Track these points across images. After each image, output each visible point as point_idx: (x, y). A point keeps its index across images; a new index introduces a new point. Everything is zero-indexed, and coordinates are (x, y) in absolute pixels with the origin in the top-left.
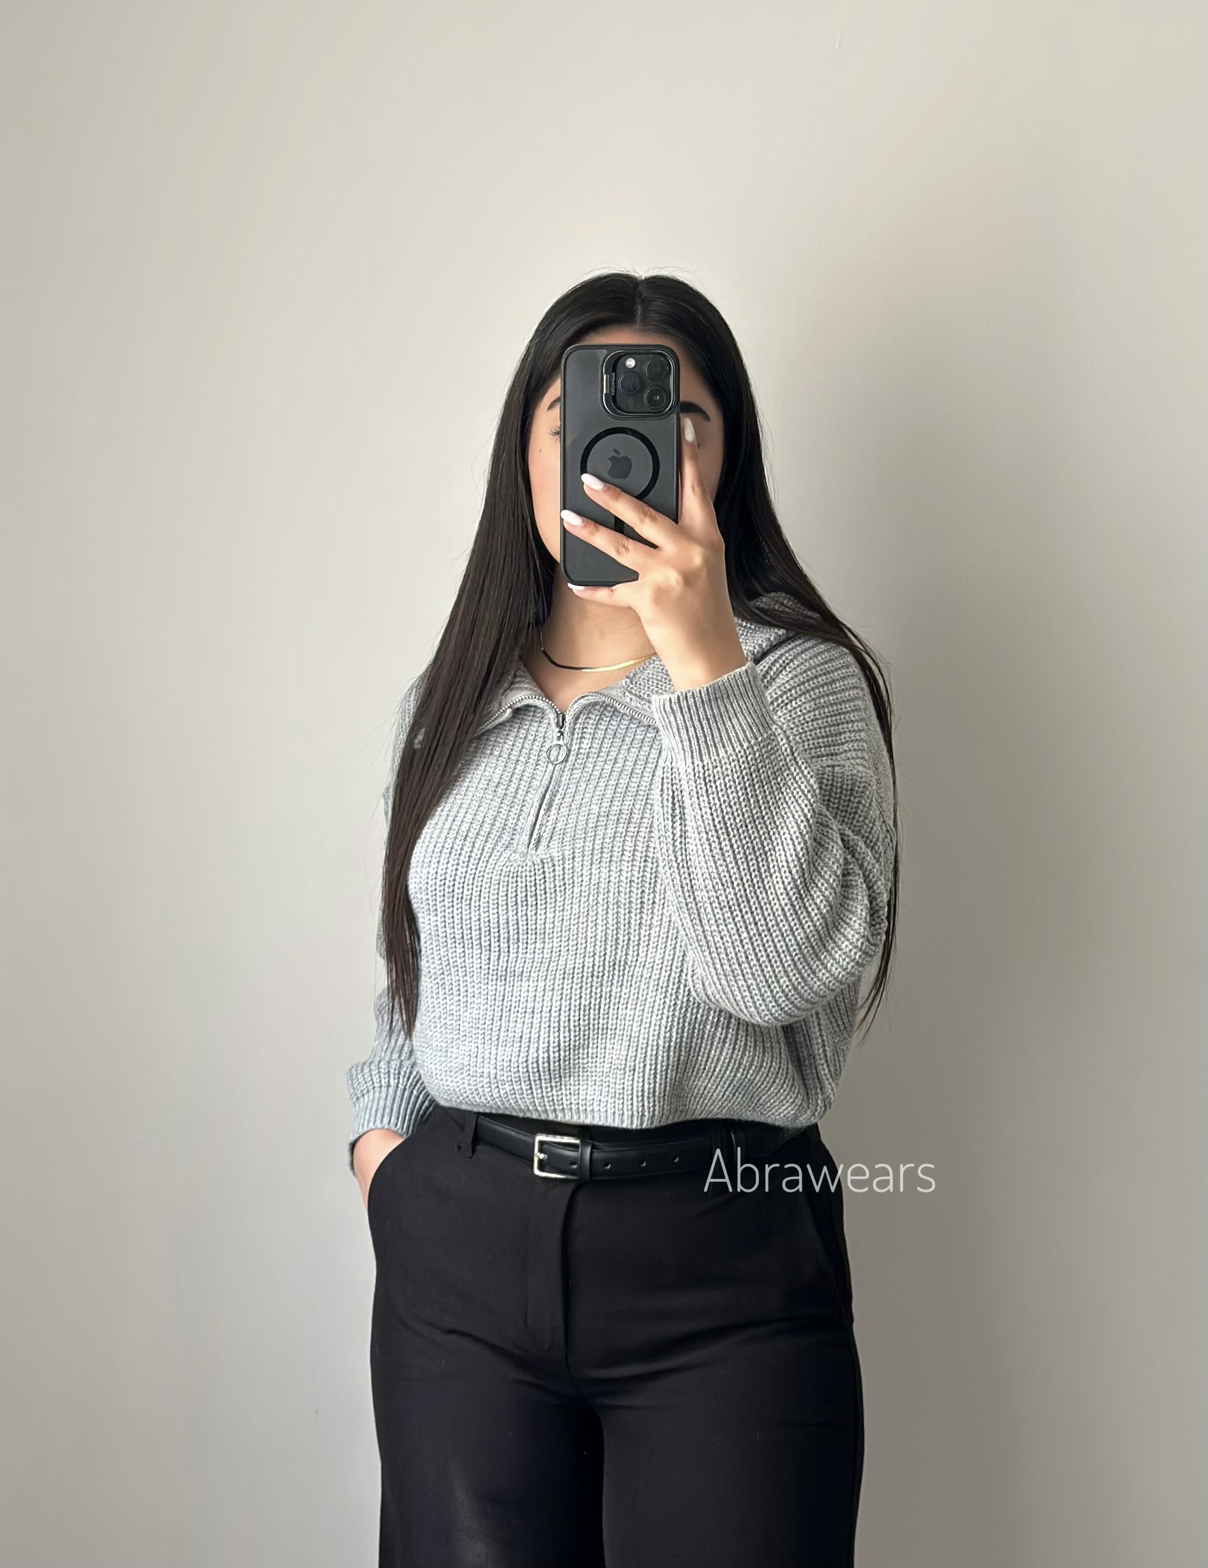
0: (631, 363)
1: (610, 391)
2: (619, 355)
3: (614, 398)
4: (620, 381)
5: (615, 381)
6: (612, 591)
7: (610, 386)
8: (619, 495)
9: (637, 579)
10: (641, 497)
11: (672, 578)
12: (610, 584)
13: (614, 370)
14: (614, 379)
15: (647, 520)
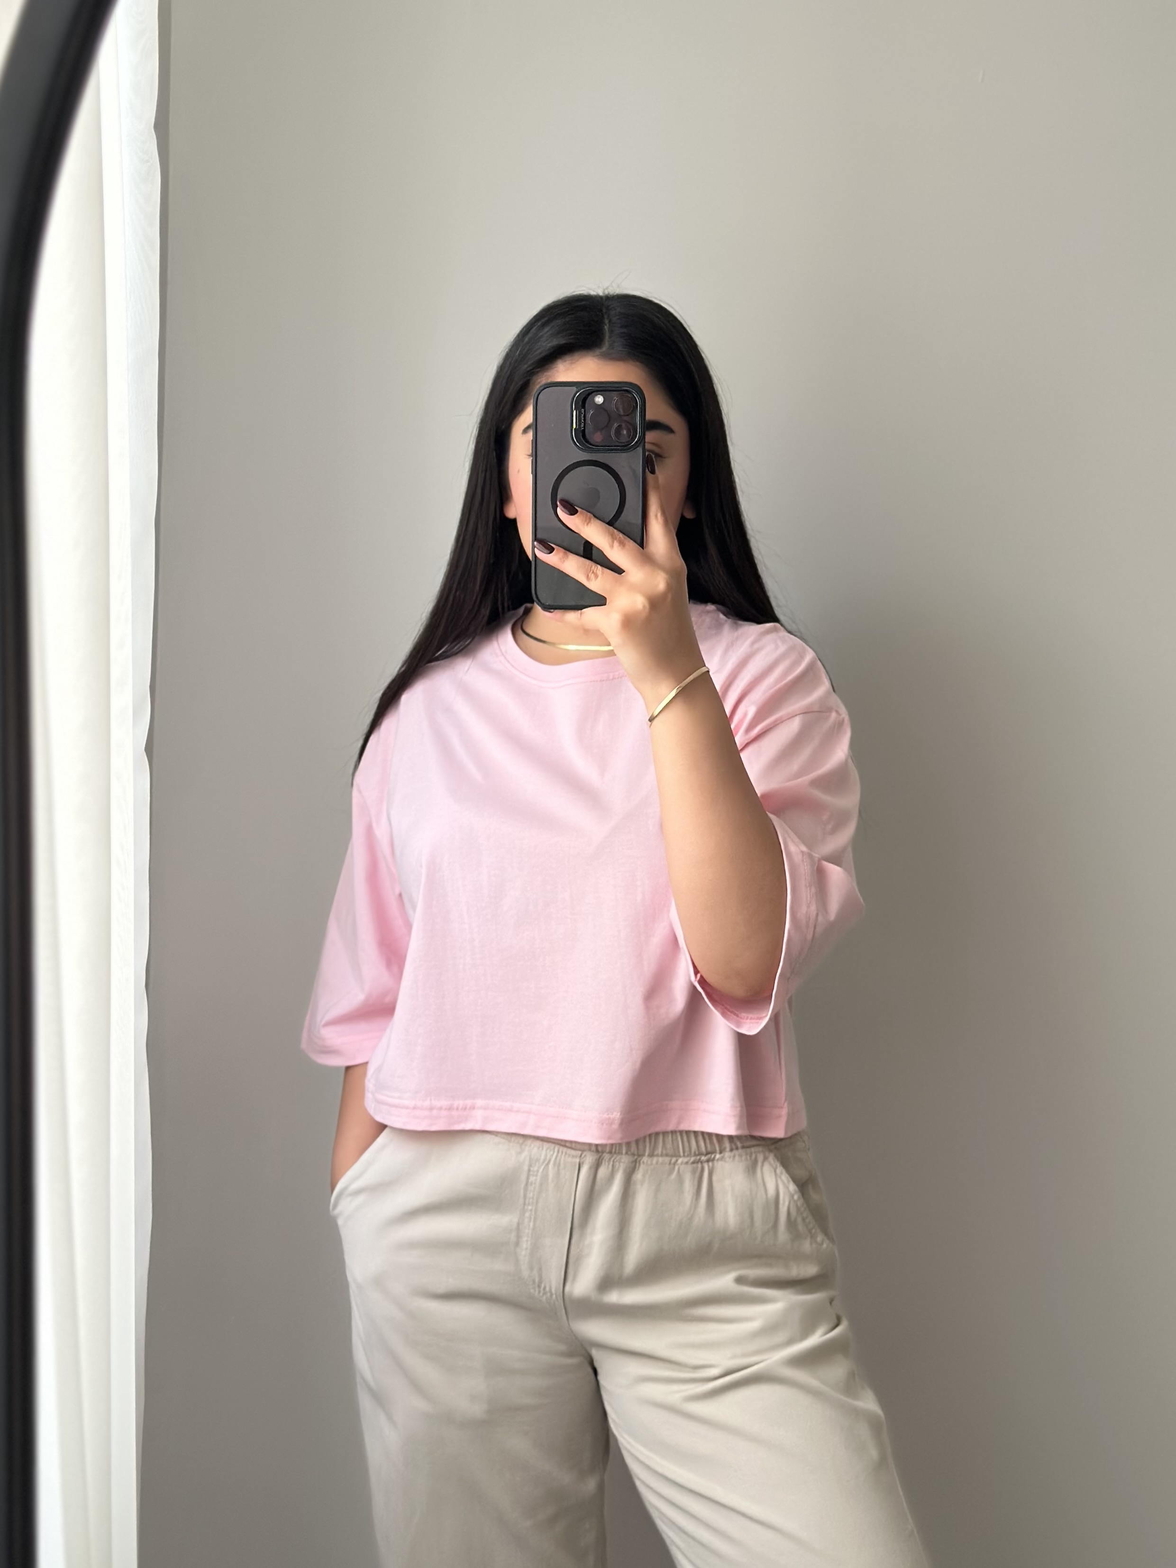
1: (580, 424)
2: (587, 393)
3: (584, 432)
4: (589, 416)
5: (585, 416)
6: (581, 614)
7: (580, 420)
8: (590, 521)
9: (607, 603)
10: (610, 523)
11: (640, 602)
12: (579, 608)
13: (583, 406)
14: (583, 415)
15: (615, 544)
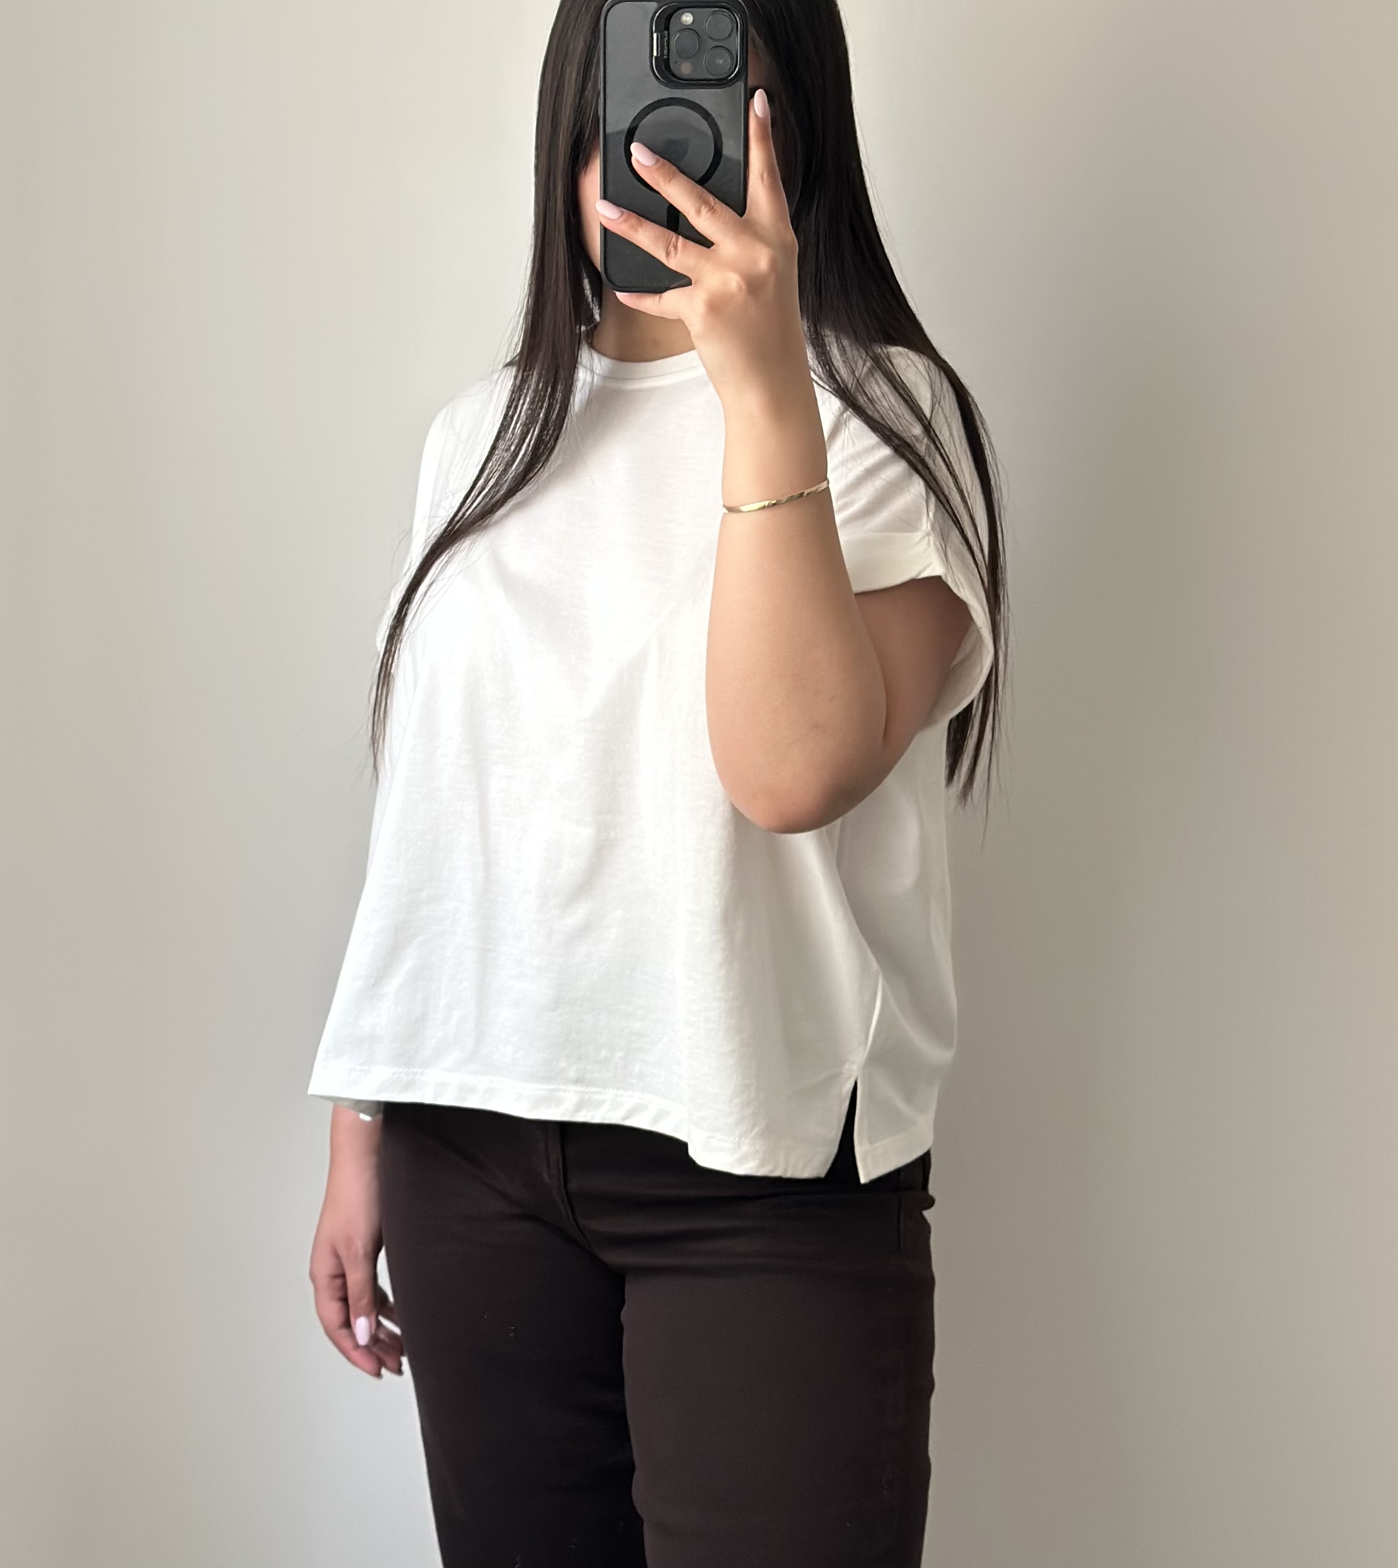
0: (687, 18)
1: (662, 50)
2: (673, 9)
3: (667, 62)
4: (673, 40)
5: (668, 41)
6: (660, 297)
7: (662, 46)
8: (672, 177)
9: (691, 284)
11: (733, 282)
12: (659, 290)
13: (667, 28)
14: (666, 39)
15: (704, 210)
